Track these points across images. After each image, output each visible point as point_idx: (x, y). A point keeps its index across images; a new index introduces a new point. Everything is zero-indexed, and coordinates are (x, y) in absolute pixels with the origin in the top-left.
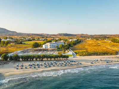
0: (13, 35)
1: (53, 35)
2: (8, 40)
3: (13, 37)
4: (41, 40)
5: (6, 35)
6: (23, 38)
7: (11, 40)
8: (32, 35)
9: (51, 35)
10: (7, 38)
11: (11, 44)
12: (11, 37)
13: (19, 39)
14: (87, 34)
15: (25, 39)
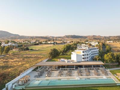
0: (15, 39)
1: (59, 37)
2: (9, 44)
3: (16, 41)
4: (49, 44)
5: (8, 38)
6: (27, 42)
7: (14, 44)
8: (36, 38)
9: (57, 37)
10: (8, 42)
11: (14, 50)
12: (13, 40)
13: (23, 43)
14: (99, 36)
15: (30, 42)
